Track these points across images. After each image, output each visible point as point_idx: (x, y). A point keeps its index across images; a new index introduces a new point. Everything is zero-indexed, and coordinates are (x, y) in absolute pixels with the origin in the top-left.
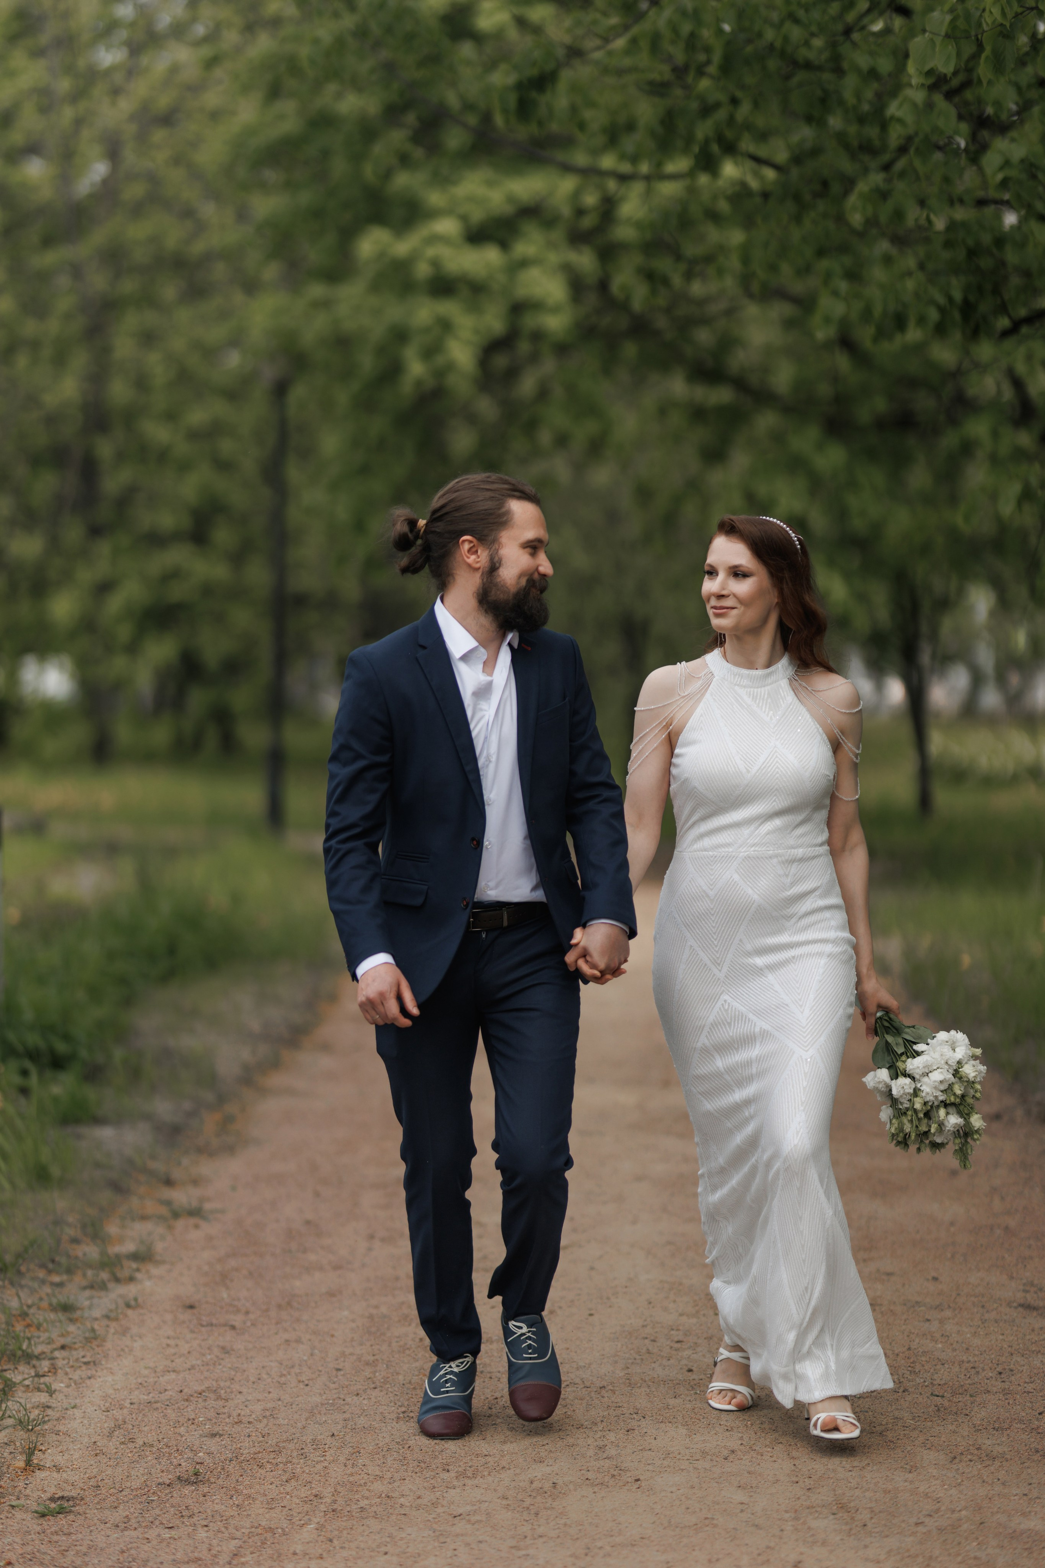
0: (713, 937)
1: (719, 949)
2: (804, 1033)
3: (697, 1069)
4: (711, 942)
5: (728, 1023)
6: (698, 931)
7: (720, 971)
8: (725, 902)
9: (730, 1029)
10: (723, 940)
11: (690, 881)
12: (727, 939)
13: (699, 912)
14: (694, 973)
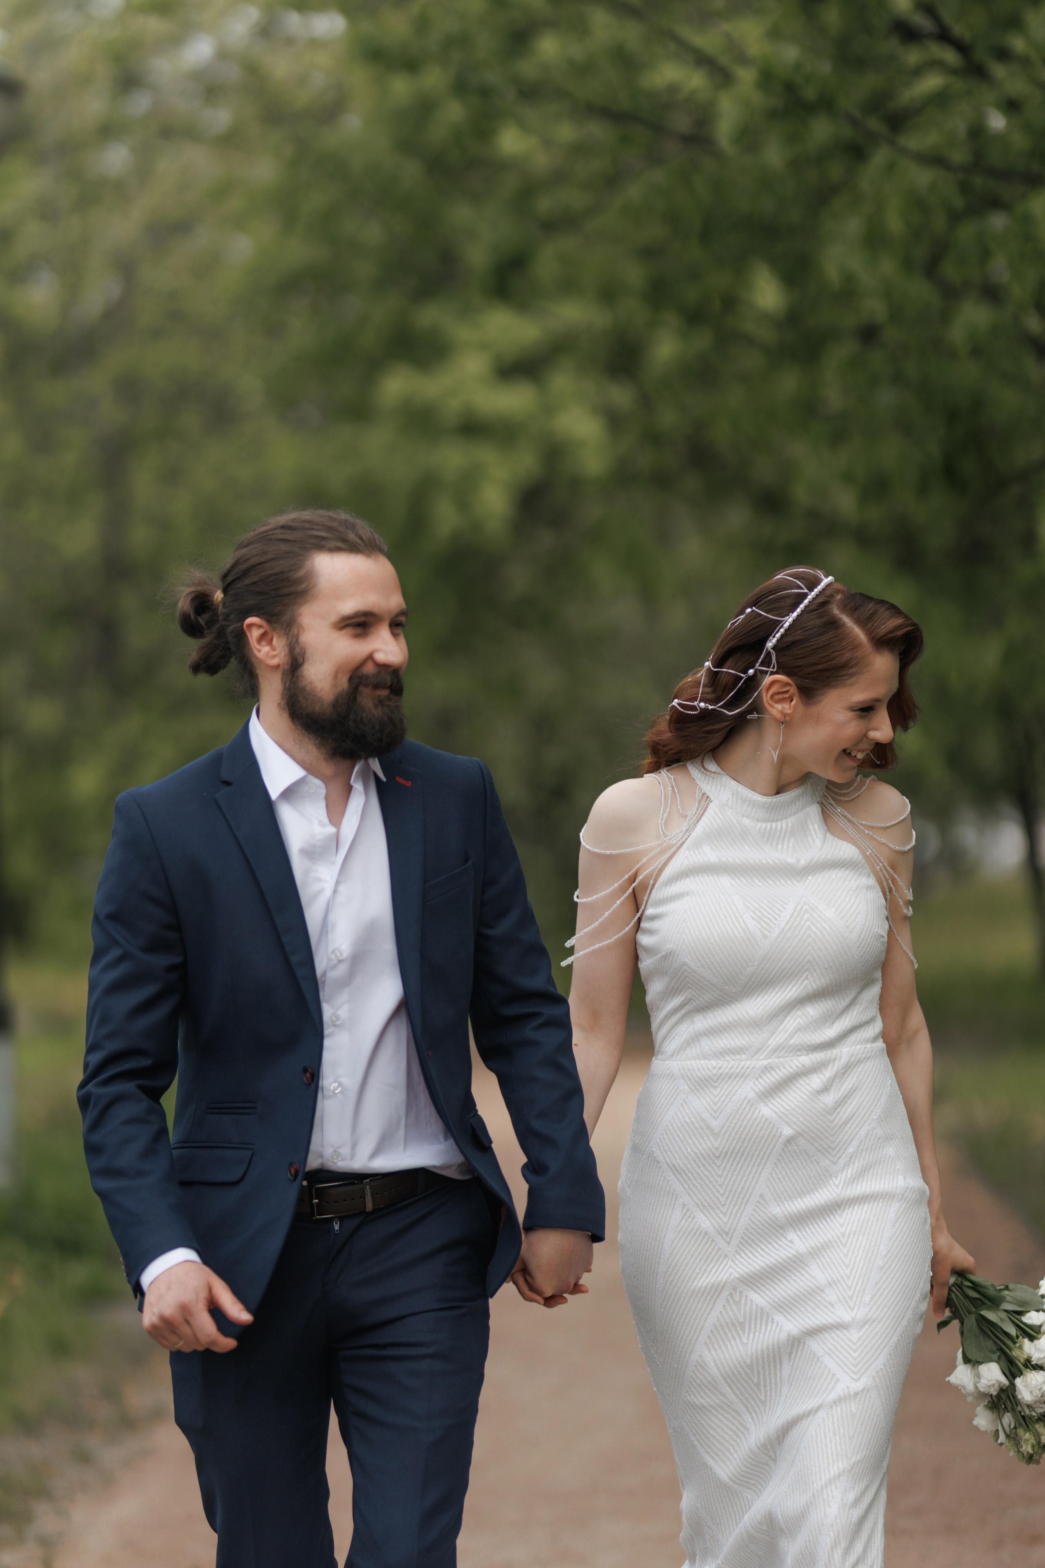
0: (718, 1192)
1: (728, 1209)
2: (855, 1351)
3: (690, 1395)
4: (715, 1199)
5: (740, 1323)
6: (694, 1182)
7: (728, 1243)
8: (738, 1136)
9: (744, 1333)
10: (733, 1196)
11: (682, 1105)
12: (740, 1193)
13: (696, 1153)
14: (688, 1245)
